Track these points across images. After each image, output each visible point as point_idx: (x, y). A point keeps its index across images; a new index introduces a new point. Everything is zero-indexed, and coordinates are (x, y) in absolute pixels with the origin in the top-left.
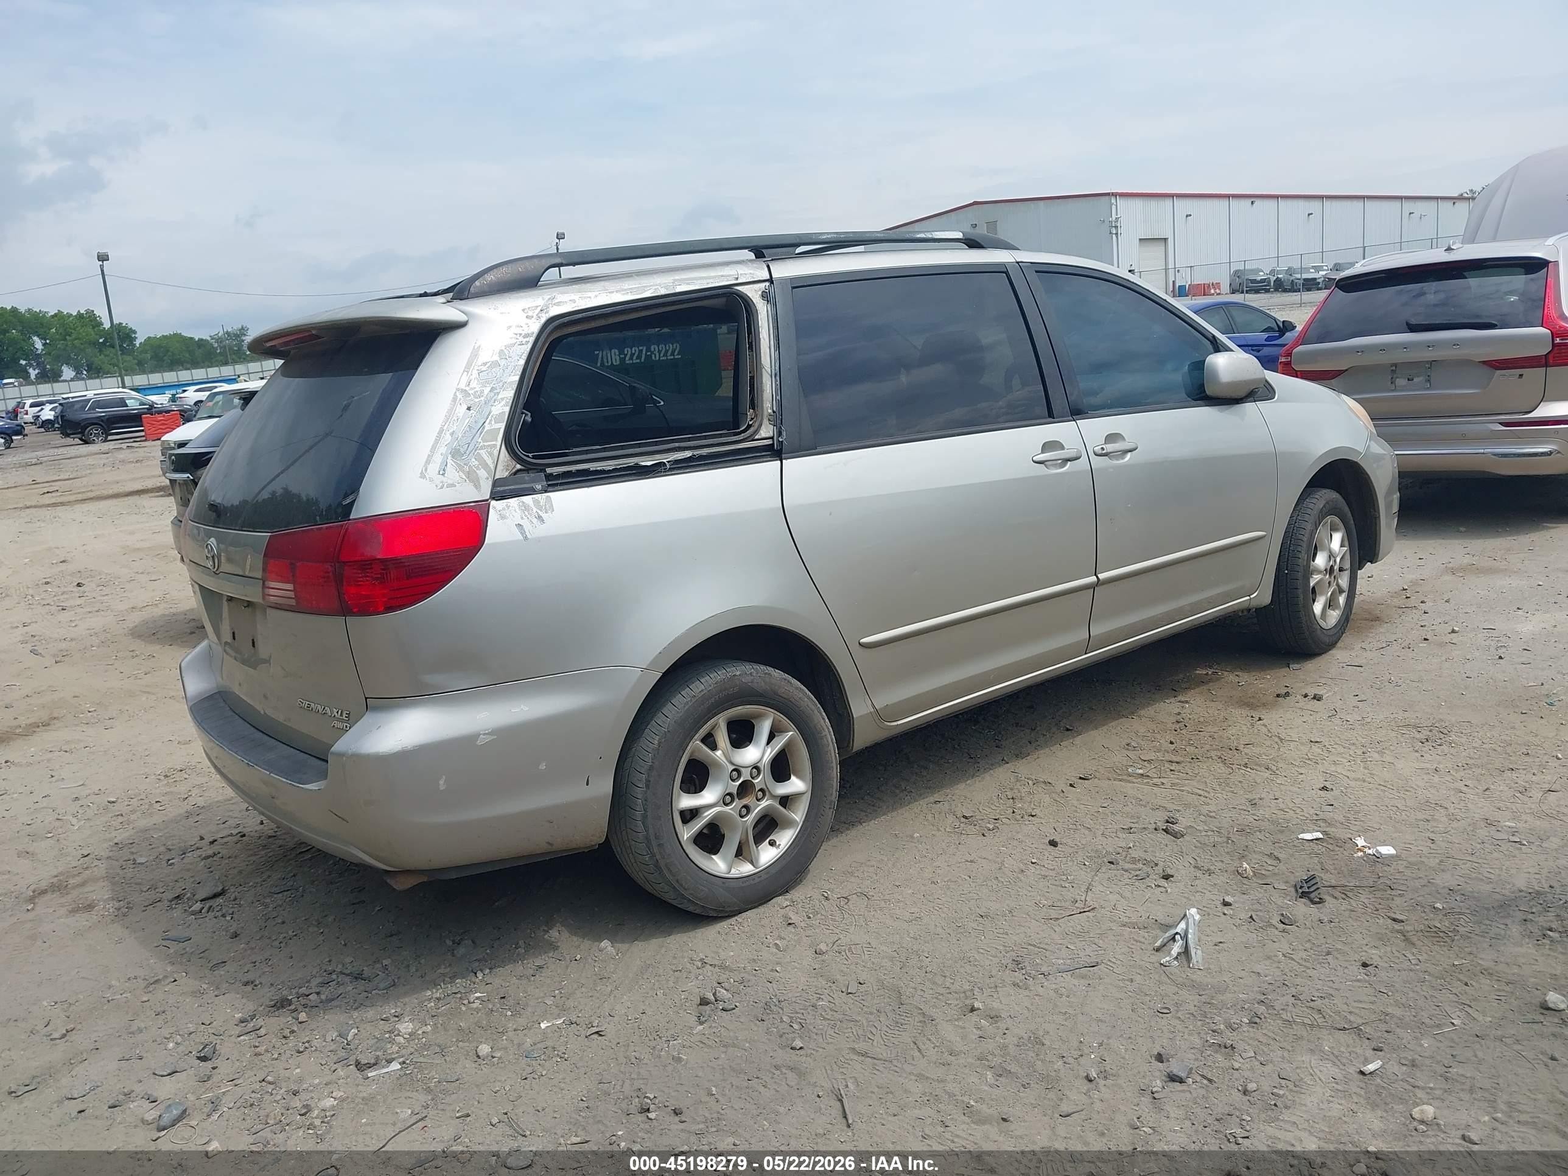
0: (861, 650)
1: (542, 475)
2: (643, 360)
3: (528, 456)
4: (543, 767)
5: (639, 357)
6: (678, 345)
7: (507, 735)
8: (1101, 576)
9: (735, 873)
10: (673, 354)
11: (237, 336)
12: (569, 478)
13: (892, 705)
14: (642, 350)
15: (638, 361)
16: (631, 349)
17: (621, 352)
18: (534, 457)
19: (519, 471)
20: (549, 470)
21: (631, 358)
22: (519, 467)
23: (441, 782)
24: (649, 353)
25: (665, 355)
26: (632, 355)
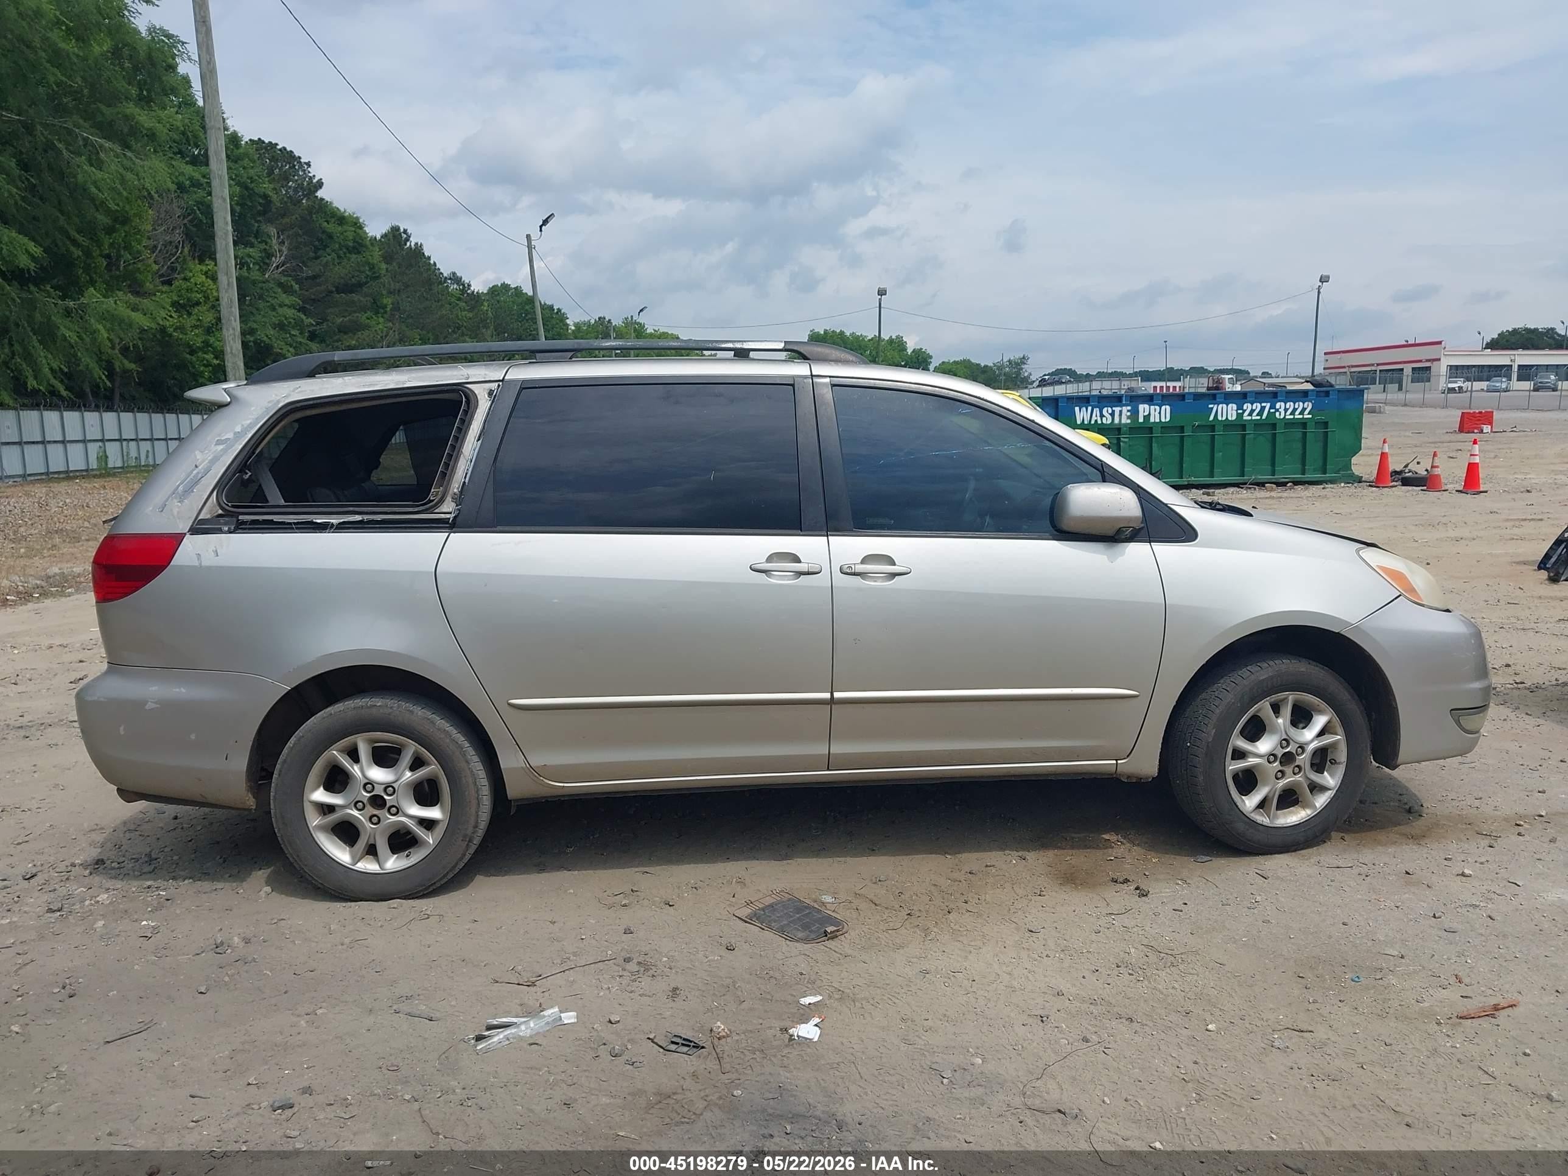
0: (511, 710)
1: (235, 519)
2: (1264, 417)
3: (228, 505)
4: (193, 737)
5: (1260, 413)
6: (1310, 404)
7: (169, 707)
8: (837, 695)
9: (361, 866)
10: (1302, 413)
11: (1017, 364)
12: (257, 524)
13: (550, 766)
14: (1265, 407)
15: (1259, 418)
16: (1252, 405)
17: (1240, 407)
18: (233, 506)
19: (220, 516)
20: (241, 517)
21: (1250, 414)
22: (220, 512)
23: (122, 728)
24: (1272, 411)
25: (1293, 413)
26: (1252, 411)
